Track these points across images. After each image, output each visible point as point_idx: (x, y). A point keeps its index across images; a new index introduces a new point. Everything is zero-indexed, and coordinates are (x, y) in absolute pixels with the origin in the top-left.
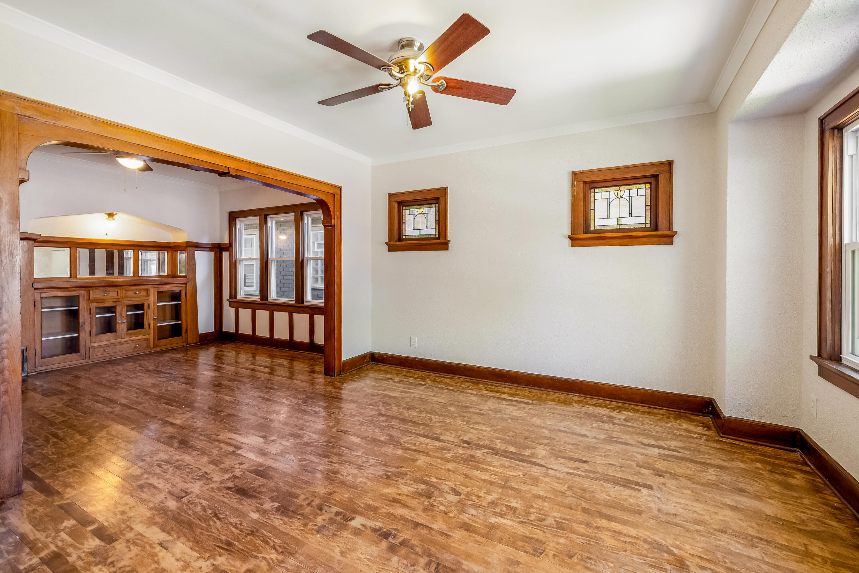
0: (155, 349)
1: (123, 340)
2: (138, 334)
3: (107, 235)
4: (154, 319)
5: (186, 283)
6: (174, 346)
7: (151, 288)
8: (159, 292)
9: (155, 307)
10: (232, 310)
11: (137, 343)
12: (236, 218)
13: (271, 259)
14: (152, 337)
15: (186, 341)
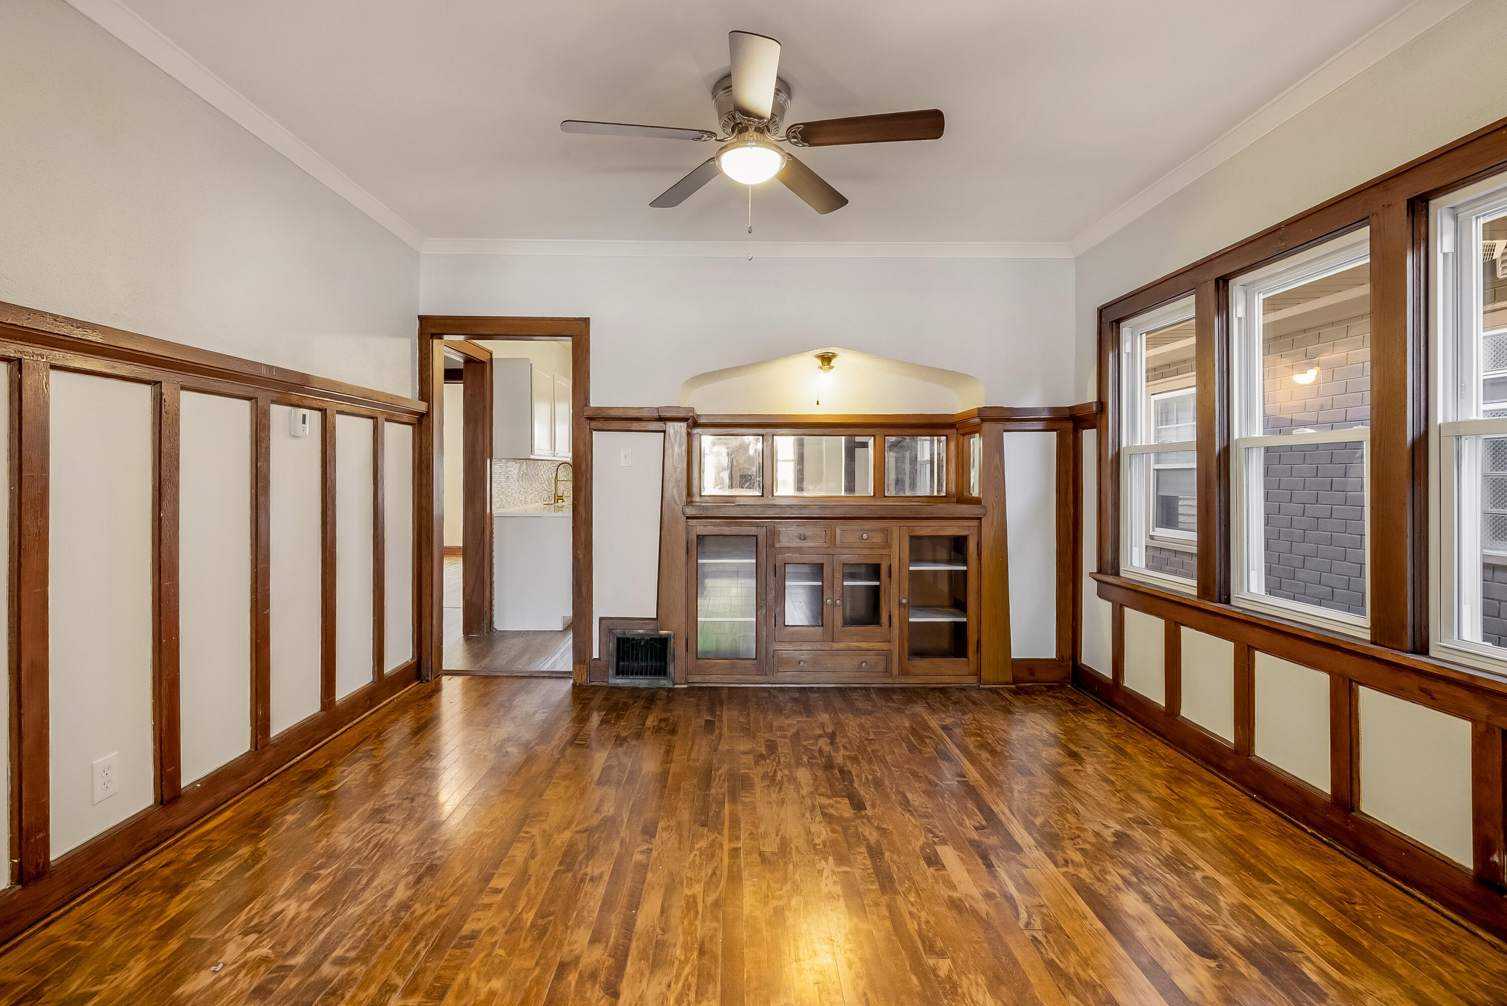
0: (903, 681)
1: (836, 646)
2: (866, 639)
3: (818, 404)
4: (900, 604)
5: (980, 519)
6: (946, 679)
7: (894, 525)
8: (912, 538)
9: (904, 574)
10: (1105, 608)
11: (863, 658)
12: (1118, 322)
13: (1242, 445)
14: (895, 646)
15: (978, 673)
